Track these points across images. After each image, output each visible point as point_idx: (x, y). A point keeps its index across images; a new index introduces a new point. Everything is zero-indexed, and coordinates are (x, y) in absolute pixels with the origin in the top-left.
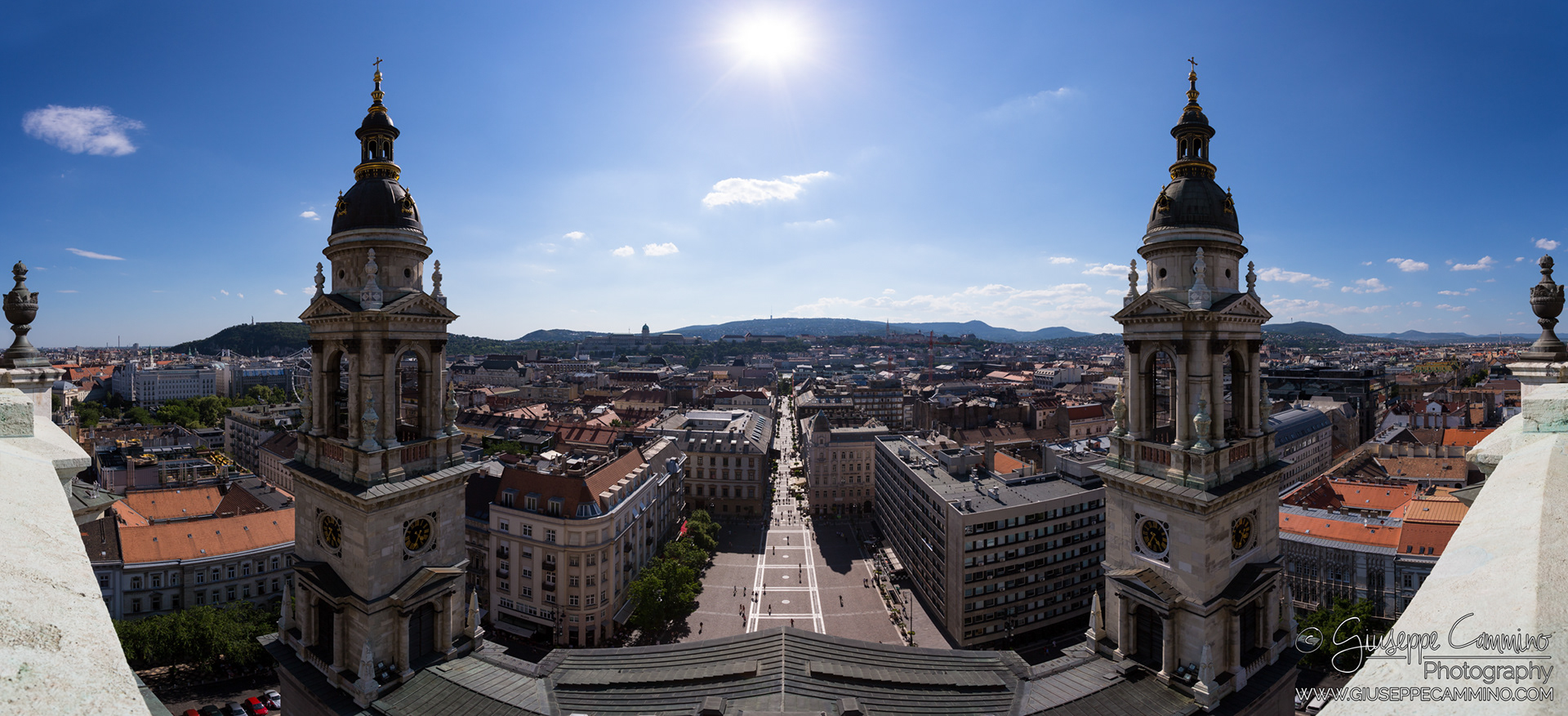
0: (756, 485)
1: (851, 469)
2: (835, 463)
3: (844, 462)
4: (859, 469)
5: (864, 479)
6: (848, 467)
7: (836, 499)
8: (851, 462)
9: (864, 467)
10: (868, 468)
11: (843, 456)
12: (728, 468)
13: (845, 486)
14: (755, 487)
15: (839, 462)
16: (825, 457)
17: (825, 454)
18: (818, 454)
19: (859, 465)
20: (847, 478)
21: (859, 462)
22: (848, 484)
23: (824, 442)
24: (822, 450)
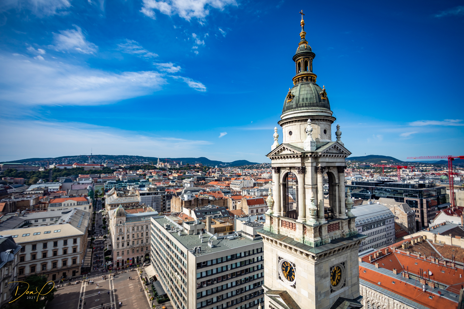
1: (138, 236)
2: (128, 234)
3: (133, 233)
4: (142, 235)
5: (145, 241)
6: (136, 236)
9: (145, 234)
11: (133, 230)
12: (57, 248)
13: (134, 246)
14: (77, 257)
15: (131, 233)
16: (122, 231)
17: (122, 229)
18: (119, 230)
19: (142, 233)
20: (136, 242)
21: (142, 232)
22: (136, 245)
23: (122, 223)
24: (121, 227)
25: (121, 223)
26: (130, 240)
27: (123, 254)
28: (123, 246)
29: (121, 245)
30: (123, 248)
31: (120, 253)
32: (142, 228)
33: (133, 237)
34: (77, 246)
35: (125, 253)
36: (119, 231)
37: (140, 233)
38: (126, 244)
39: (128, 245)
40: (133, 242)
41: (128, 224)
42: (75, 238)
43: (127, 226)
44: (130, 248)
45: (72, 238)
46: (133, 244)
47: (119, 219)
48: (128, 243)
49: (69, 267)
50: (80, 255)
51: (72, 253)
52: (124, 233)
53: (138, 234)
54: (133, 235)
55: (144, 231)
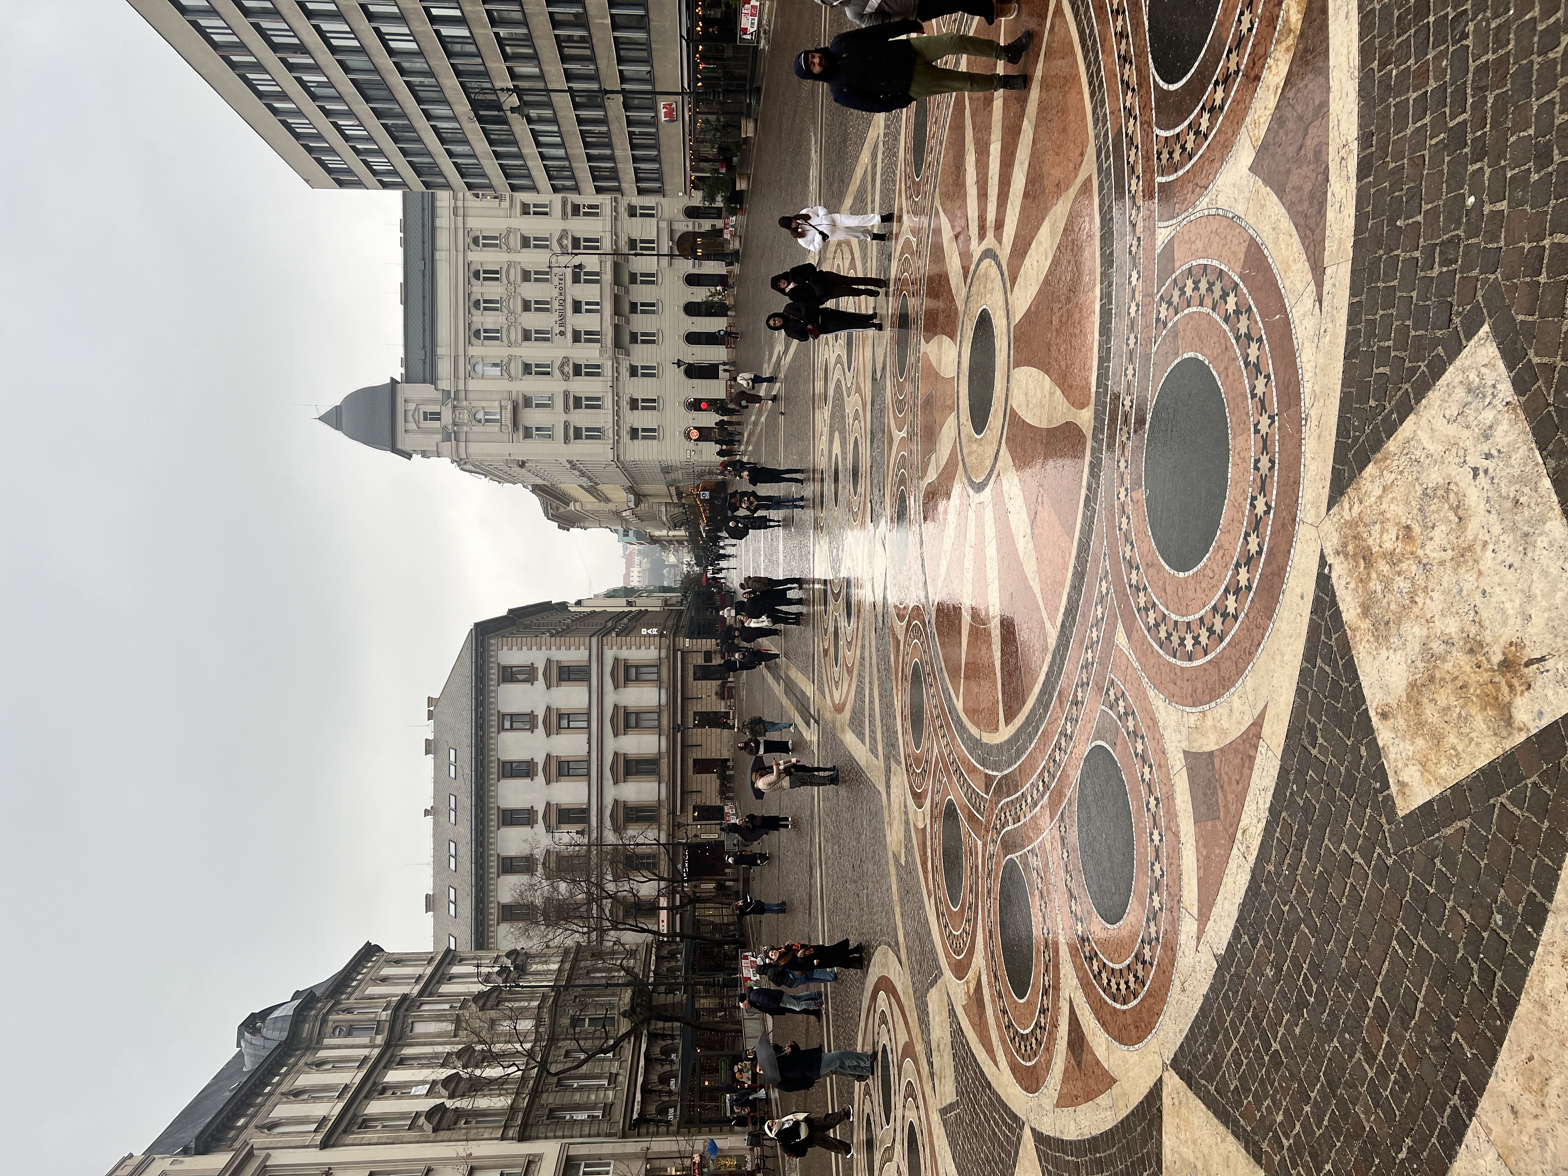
0: (609, 655)
1: (542, 306)
2: (515, 368)
3: (516, 335)
4: (542, 276)
6: (533, 321)
8: (516, 305)
9: (534, 259)
10: (540, 243)
11: (492, 335)
12: (540, 760)
13: (608, 330)
14: (616, 660)
15: (514, 352)
16: (492, 405)
17: (477, 405)
18: (478, 428)
19: (526, 276)
20: (584, 322)
21: (516, 275)
22: (602, 321)
23: (435, 408)
24: (465, 416)
25: (436, 416)
26: (566, 361)
27: (650, 404)
28: (594, 403)
29: (582, 418)
30: (608, 403)
31: (642, 419)
32: (492, 275)
33: (543, 336)
34: (549, 661)
36: (493, 428)
37: (518, 290)
38: (583, 386)
39: (593, 371)
40: (577, 337)
41: (444, 368)
42: (494, 674)
43: (456, 377)
44: (616, 359)
45: (496, 691)
46: (592, 337)
47: (412, 426)
48: (577, 370)
49: (668, 697)
50: (605, 648)
51: (585, 689)
52: (506, 395)
53: (527, 306)
54: (527, 336)
55: (510, 264)
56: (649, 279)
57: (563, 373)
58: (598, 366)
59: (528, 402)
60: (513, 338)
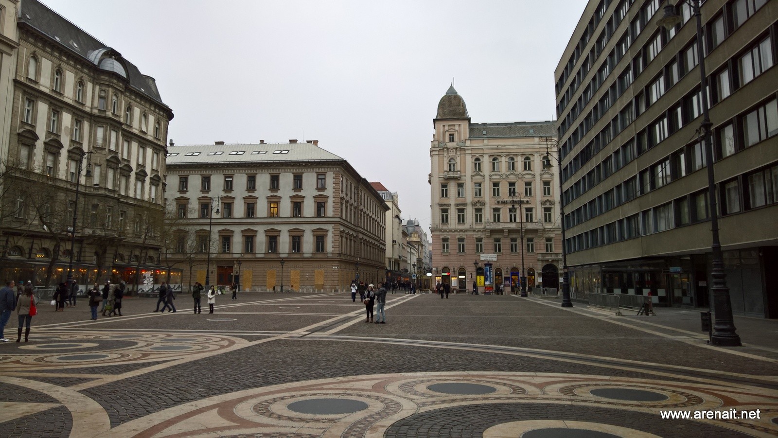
1: (512, 192)
2: (478, 178)
3: (496, 178)
4: (528, 192)
5: (539, 214)
6: (504, 189)
7: (485, 257)
8: (512, 179)
9: (538, 188)
10: (547, 191)
11: (495, 166)
12: (279, 194)
13: (500, 226)
15: (487, 178)
16: (458, 167)
17: (458, 160)
18: (446, 161)
19: (528, 184)
20: (505, 214)
21: (528, 178)
22: (505, 224)
23: (456, 139)
24: (452, 154)
25: (452, 139)
26: (483, 204)
27: (461, 248)
28: (461, 219)
29: (453, 214)
30: (461, 227)
31: (453, 244)
32: (527, 166)
33: (496, 192)
35: (470, 246)
36: (446, 168)
37: (520, 180)
38: (470, 213)
39: (478, 219)
40: (496, 210)
41: (477, 144)
42: (322, 170)
43: (472, 149)
44: (485, 230)
45: (313, 171)
46: (497, 219)
47: (447, 128)
48: (478, 210)
49: (308, 258)
50: (333, 225)
51: (313, 215)
52: (463, 174)
53: (512, 184)
54: (496, 184)
55: (534, 175)
56: (531, 248)
57: (476, 203)
58: (481, 221)
59: (460, 185)
60: (494, 177)
